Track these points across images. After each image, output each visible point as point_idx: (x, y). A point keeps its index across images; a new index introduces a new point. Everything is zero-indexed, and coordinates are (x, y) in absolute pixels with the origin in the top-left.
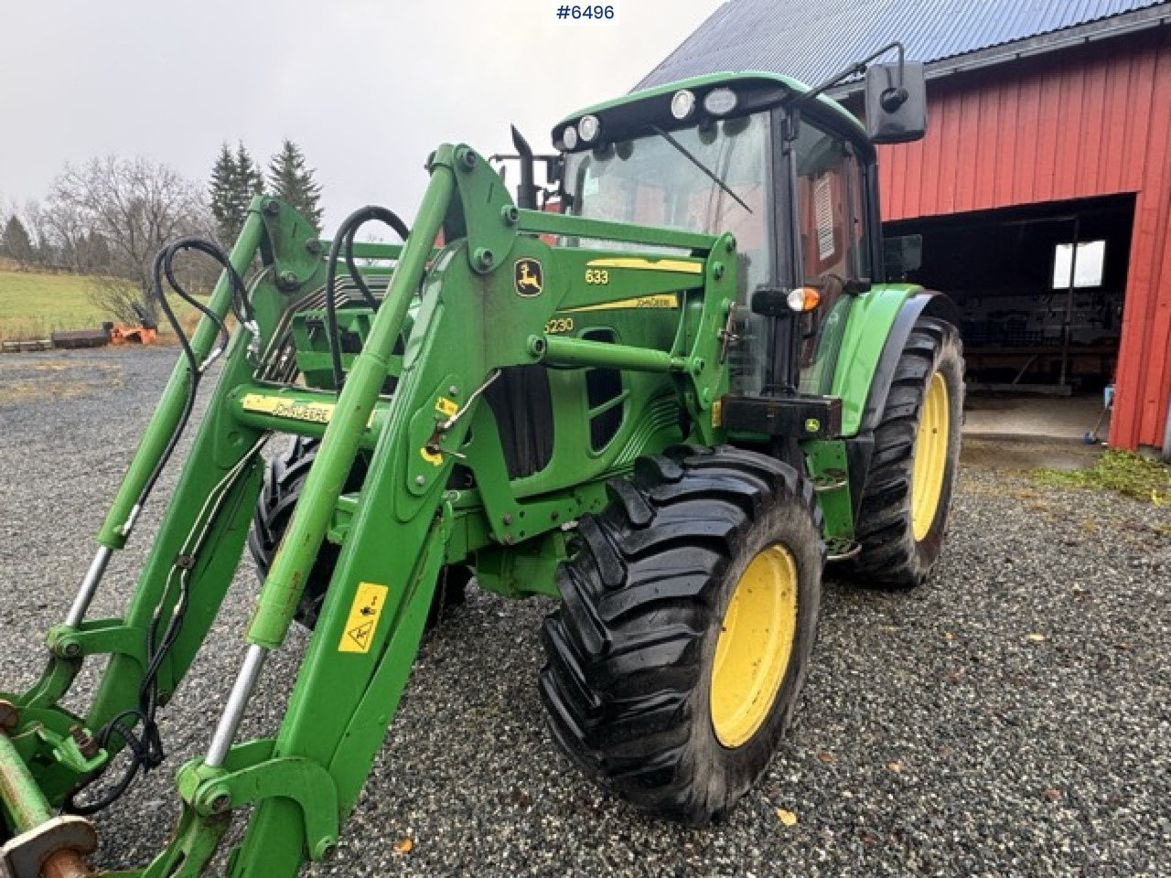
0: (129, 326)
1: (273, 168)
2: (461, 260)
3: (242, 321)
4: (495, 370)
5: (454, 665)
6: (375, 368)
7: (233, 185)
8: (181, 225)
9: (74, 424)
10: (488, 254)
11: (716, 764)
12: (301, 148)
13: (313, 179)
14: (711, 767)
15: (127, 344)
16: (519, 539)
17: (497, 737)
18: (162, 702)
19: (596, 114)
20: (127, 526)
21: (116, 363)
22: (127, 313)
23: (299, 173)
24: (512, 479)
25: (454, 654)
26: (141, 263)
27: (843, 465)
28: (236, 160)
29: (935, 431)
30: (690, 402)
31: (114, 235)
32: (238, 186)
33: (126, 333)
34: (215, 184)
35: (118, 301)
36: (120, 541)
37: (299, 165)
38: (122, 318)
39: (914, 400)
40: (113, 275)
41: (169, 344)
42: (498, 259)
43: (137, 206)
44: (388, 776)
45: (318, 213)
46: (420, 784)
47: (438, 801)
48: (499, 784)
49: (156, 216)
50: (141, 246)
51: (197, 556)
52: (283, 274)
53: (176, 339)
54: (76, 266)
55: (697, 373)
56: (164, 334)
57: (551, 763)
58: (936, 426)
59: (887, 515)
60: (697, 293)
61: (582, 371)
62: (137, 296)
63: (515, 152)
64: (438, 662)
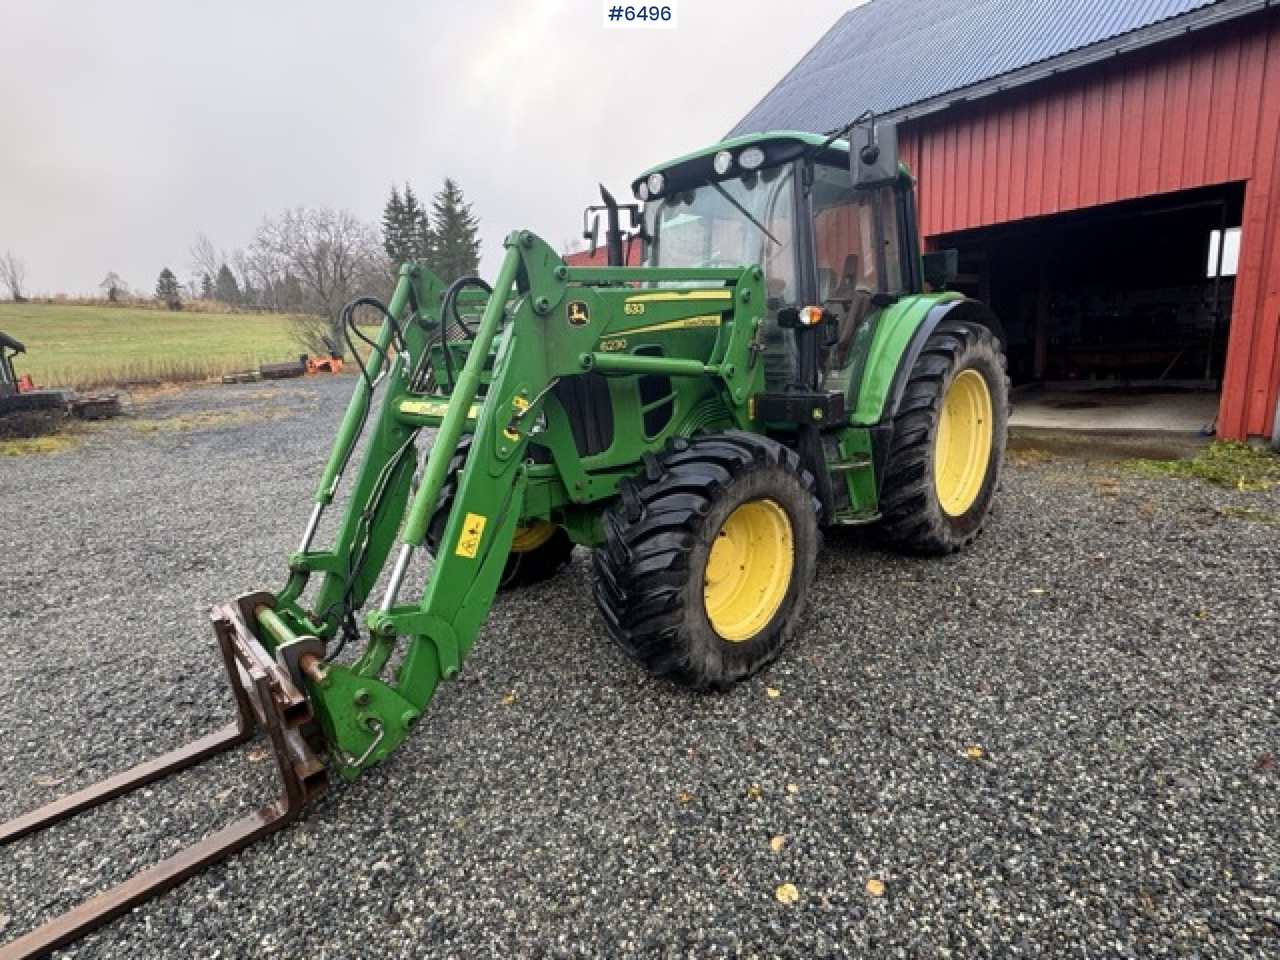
0: (320, 357)
1: (436, 206)
2: (528, 306)
3: (398, 351)
4: (554, 379)
5: (558, 603)
6: (472, 379)
7: (402, 223)
8: (360, 264)
9: (284, 441)
10: (545, 302)
11: (711, 646)
12: (460, 186)
13: (472, 213)
14: (707, 646)
15: (320, 373)
16: (587, 500)
17: (581, 644)
18: (358, 607)
19: (662, 172)
20: (332, 489)
21: (312, 390)
22: (319, 346)
23: (458, 208)
24: (581, 457)
25: (559, 596)
26: (328, 301)
27: (868, 449)
28: (403, 200)
29: (980, 422)
30: (726, 399)
31: (305, 277)
32: (407, 224)
33: (319, 363)
34: (387, 225)
35: (311, 335)
36: (328, 499)
37: (458, 200)
38: (315, 351)
39: (933, 394)
40: (306, 312)
41: (351, 372)
42: (553, 303)
43: (323, 249)
44: (504, 663)
45: (476, 244)
46: (524, 668)
47: (535, 678)
48: (577, 670)
49: (338, 257)
50: (327, 284)
51: (376, 511)
52: (425, 317)
53: (357, 367)
54: (275, 306)
55: (729, 377)
56: (349, 363)
57: (616, 659)
58: (981, 417)
59: (910, 490)
60: (728, 315)
61: (636, 377)
62: (325, 329)
63: (603, 204)
64: (546, 601)
